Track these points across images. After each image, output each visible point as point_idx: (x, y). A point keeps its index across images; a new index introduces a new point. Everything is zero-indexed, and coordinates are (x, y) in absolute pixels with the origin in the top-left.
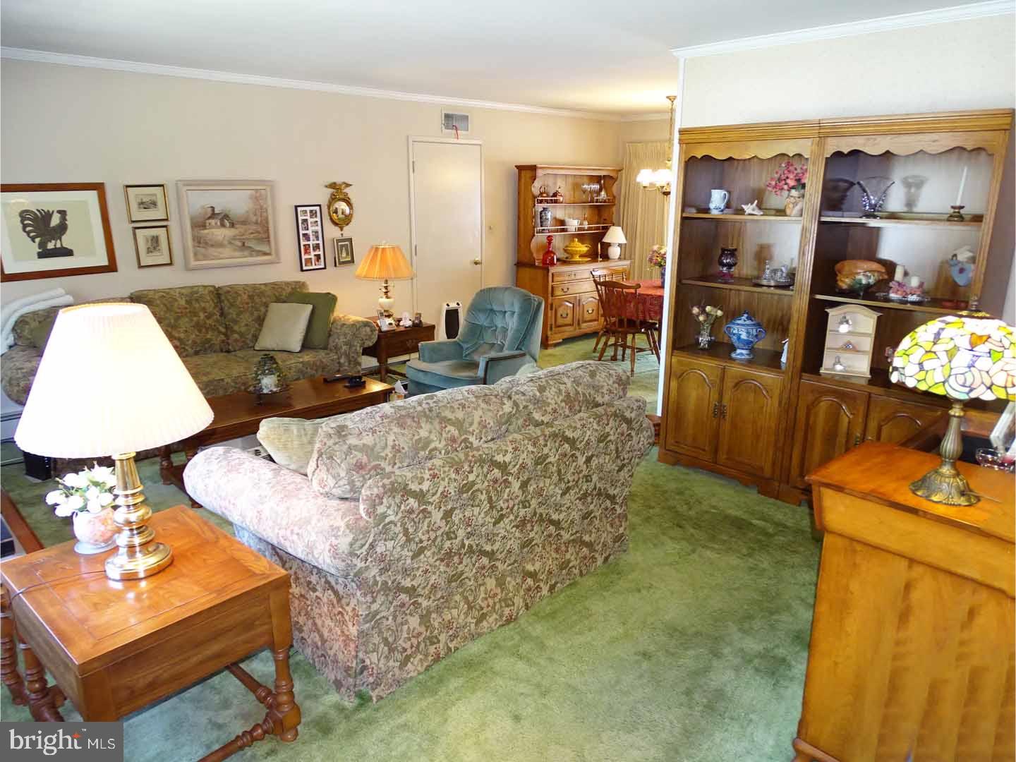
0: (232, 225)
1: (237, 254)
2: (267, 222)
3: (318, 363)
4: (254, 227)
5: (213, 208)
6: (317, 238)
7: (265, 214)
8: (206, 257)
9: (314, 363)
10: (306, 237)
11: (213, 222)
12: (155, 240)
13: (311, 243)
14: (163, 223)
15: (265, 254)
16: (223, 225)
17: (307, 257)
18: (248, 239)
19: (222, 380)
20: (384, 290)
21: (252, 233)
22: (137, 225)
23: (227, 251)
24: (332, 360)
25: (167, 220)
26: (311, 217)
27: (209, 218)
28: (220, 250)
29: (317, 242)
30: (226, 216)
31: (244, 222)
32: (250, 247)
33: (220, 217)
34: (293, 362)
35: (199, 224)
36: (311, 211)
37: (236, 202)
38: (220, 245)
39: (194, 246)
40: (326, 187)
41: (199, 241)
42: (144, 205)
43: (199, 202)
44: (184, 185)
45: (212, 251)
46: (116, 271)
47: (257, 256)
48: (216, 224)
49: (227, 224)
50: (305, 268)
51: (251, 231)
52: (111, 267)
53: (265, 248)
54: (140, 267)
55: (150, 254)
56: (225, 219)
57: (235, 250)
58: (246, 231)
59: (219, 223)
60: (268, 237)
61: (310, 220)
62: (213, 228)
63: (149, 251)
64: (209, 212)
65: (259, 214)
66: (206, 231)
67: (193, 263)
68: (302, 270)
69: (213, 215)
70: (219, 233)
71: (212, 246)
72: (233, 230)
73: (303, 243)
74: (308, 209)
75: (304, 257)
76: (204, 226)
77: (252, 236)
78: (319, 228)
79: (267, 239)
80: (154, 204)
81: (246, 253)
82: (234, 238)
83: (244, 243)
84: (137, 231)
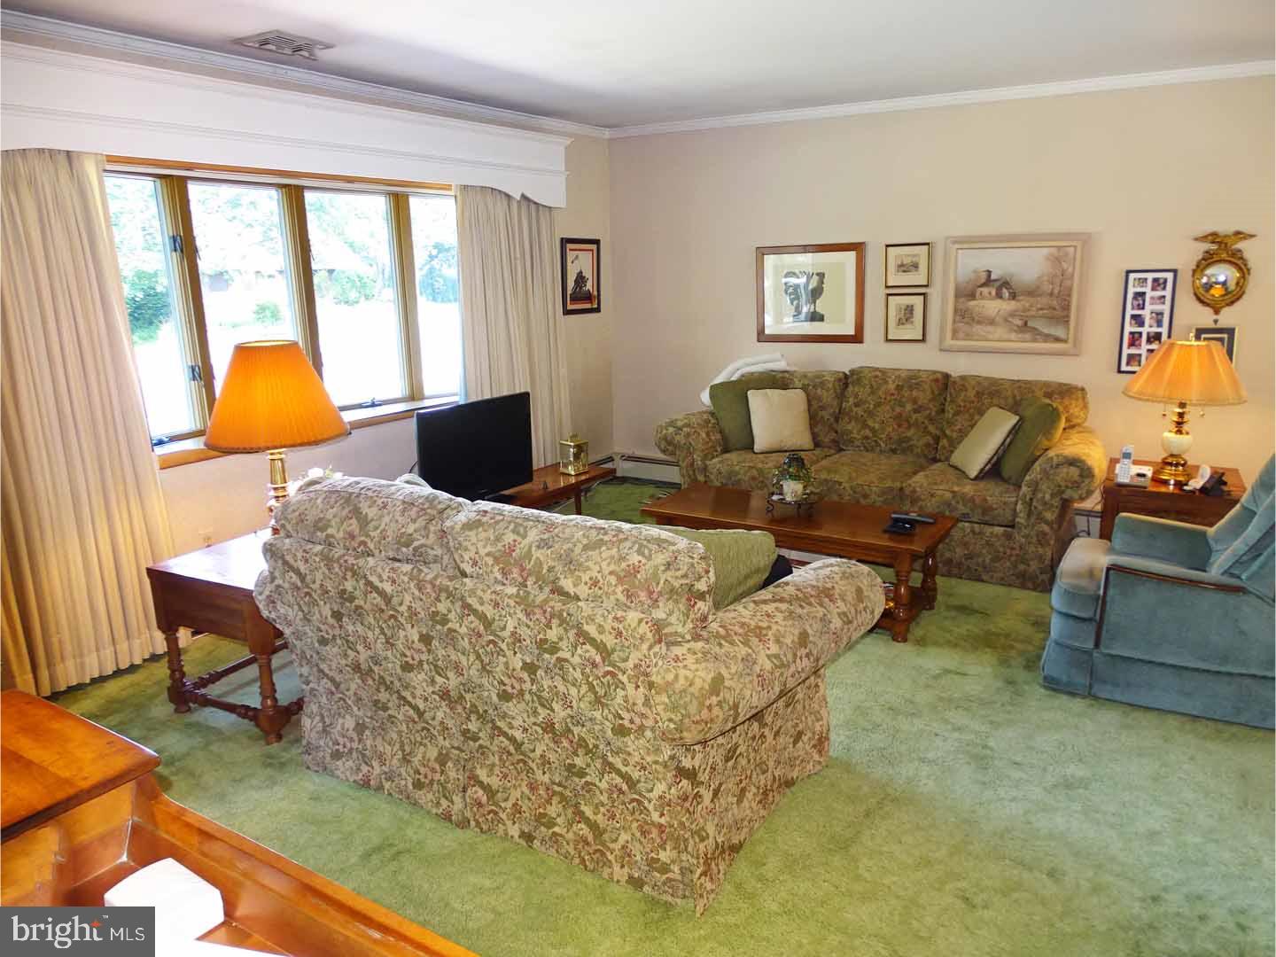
0: (1013, 296)
1: (1013, 336)
2: (1069, 295)
3: (977, 501)
4: (1044, 301)
5: (989, 272)
6: (1159, 324)
7: (1068, 283)
8: (968, 337)
9: (972, 500)
10: (1138, 320)
11: (985, 290)
12: (910, 309)
13: (1145, 330)
14: (922, 292)
15: (1057, 340)
16: (999, 296)
17: (1133, 351)
18: (1034, 317)
19: (840, 484)
20: (1175, 418)
21: (1042, 309)
22: (892, 291)
23: (1000, 332)
24: (1005, 503)
25: (926, 286)
26: (1153, 289)
27: (983, 285)
28: (990, 328)
29: (1159, 330)
30: (1005, 284)
31: (1032, 293)
32: (1035, 329)
33: (998, 284)
34: (941, 487)
35: (966, 293)
36: (1155, 280)
37: (1026, 265)
38: (992, 322)
39: (954, 321)
40: (1196, 239)
41: (962, 315)
42: (903, 268)
43: (971, 263)
44: (955, 242)
45: (978, 329)
46: (861, 342)
47: (1045, 341)
48: (990, 293)
49: (1006, 293)
50: (1124, 368)
51: (1039, 306)
52: (857, 338)
53: (1059, 332)
54: (888, 340)
55: (901, 327)
56: (1003, 286)
57: (1011, 330)
58: (1031, 306)
59: (994, 293)
60: (1068, 316)
61: (1150, 294)
62: (983, 298)
63: (900, 322)
64: (984, 276)
65: (1057, 281)
66: (972, 303)
67: (949, 342)
68: (1120, 371)
69: (988, 281)
70: (992, 306)
71: (979, 322)
72: (1013, 302)
73: (1128, 329)
74: (1150, 276)
75: (1126, 351)
76: (972, 296)
77: (1041, 312)
78: (1166, 308)
79: (1065, 320)
80: (916, 266)
81: (1028, 336)
82: (1013, 314)
83: (1026, 324)
84: (890, 298)
